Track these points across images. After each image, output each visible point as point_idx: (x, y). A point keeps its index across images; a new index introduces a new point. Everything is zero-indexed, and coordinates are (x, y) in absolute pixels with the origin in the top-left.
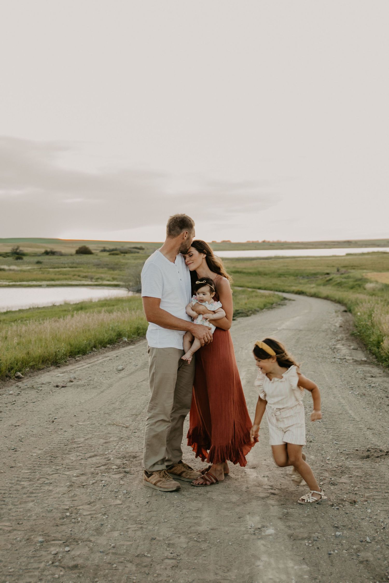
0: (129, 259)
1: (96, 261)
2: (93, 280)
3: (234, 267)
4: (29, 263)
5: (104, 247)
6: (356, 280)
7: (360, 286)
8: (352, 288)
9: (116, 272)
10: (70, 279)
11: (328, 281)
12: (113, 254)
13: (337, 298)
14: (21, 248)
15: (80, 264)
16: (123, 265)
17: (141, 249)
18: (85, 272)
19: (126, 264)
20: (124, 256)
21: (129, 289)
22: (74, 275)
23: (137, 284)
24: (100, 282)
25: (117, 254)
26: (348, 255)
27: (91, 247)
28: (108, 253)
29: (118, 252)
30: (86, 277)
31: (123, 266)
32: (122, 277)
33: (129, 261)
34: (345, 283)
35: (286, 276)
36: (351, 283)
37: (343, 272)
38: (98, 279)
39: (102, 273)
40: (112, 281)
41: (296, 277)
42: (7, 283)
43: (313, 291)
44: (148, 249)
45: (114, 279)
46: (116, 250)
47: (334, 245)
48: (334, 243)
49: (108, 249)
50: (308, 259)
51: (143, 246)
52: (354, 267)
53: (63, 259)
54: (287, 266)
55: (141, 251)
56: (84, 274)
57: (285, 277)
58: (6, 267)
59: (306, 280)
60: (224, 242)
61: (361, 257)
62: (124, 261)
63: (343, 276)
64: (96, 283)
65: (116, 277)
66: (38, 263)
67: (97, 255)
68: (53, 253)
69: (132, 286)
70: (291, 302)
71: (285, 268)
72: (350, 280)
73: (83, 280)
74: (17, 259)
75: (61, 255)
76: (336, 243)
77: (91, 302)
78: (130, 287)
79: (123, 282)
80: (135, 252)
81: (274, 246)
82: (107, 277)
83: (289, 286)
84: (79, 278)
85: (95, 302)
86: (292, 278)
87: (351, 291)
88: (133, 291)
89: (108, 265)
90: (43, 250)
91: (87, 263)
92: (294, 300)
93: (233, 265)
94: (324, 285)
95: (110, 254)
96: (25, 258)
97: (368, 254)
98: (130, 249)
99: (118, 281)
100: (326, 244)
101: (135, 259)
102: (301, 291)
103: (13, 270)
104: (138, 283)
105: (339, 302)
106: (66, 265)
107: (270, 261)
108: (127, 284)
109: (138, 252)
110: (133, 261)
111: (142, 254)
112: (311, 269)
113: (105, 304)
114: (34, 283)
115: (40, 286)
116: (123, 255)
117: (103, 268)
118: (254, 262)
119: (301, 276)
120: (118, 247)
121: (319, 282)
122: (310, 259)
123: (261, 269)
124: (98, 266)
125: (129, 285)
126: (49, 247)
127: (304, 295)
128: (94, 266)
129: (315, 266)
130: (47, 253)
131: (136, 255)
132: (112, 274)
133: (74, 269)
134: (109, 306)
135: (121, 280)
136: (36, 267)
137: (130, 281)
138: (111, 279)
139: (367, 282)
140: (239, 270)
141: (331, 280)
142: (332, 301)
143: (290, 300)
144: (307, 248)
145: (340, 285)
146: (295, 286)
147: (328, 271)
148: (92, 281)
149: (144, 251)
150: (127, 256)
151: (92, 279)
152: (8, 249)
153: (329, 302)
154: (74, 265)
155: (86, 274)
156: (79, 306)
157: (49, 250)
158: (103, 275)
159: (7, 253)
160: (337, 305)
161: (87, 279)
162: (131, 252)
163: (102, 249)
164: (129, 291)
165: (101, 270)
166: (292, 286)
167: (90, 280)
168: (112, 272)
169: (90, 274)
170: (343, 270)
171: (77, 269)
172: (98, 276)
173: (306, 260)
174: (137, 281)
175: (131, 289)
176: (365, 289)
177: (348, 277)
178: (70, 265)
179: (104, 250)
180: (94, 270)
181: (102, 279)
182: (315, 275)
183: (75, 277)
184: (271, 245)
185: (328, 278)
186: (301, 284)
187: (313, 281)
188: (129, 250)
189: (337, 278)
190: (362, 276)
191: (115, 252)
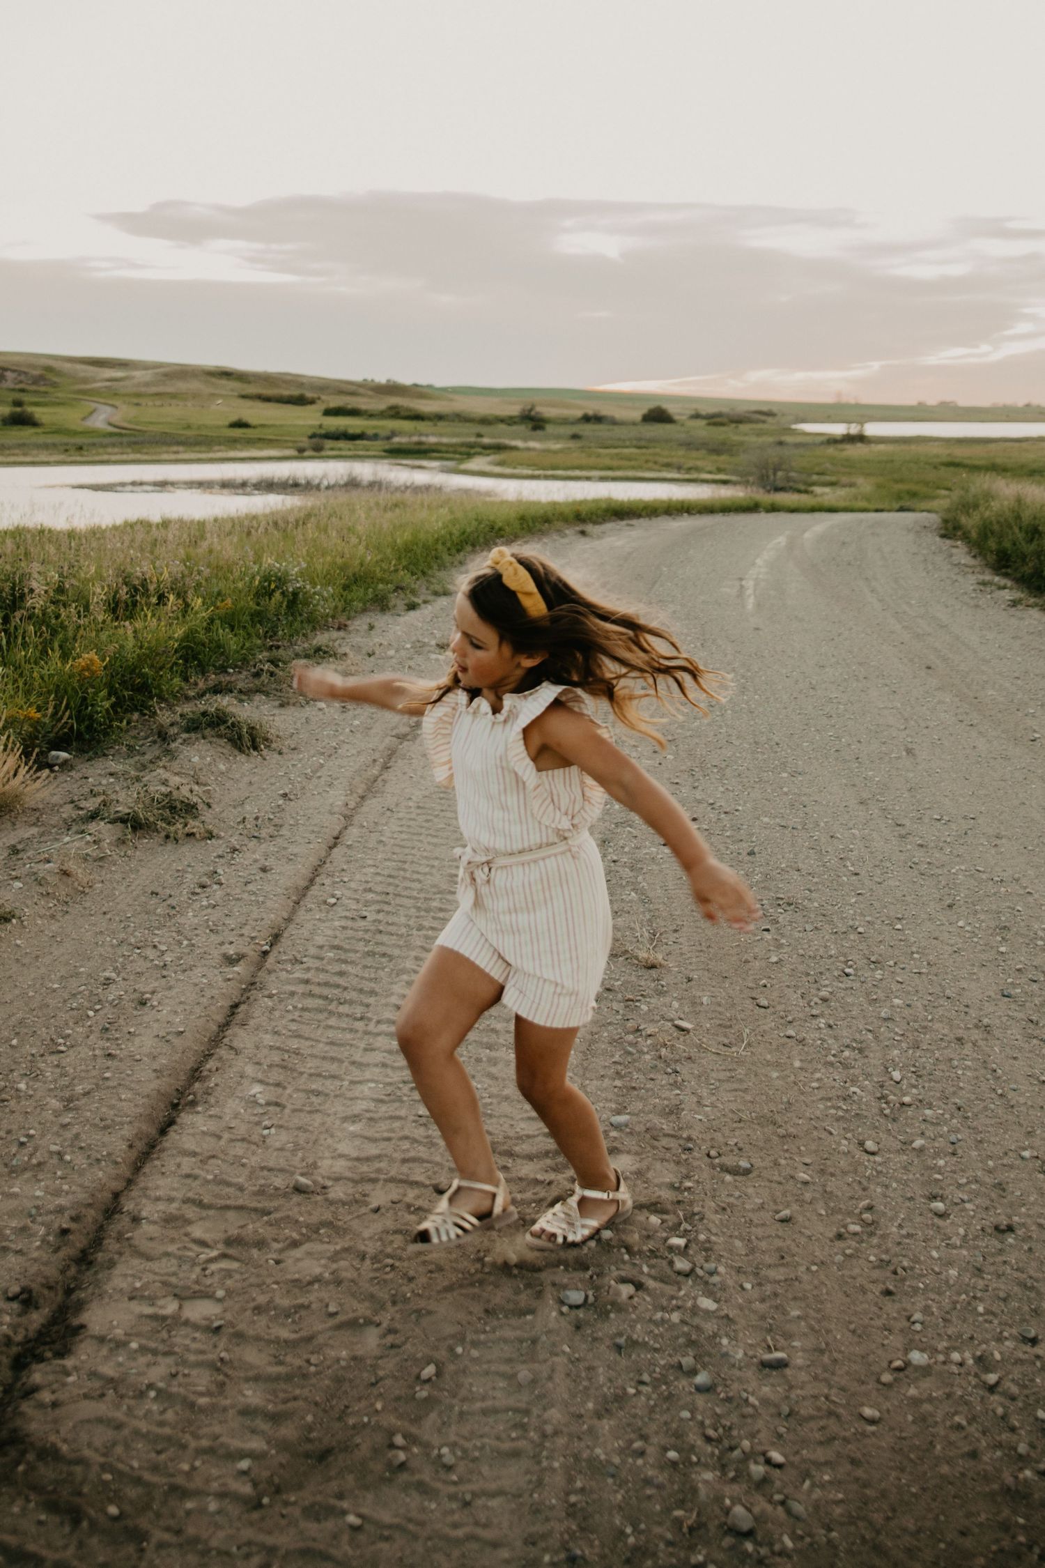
0: (746, 435)
1: (682, 436)
2: (682, 471)
3: (949, 455)
4: (558, 438)
5: (696, 410)
9: (723, 458)
10: (640, 468)
12: (715, 424)
14: (538, 409)
15: (653, 441)
16: (735, 445)
17: (770, 414)
18: (666, 457)
19: (742, 443)
20: (737, 427)
22: (647, 461)
23: (763, 480)
24: (694, 475)
25: (722, 424)
27: (672, 409)
28: (705, 422)
29: (725, 420)
30: (668, 466)
31: (735, 448)
32: (734, 467)
33: (746, 438)
38: (690, 469)
39: (697, 459)
40: (717, 475)
42: (530, 472)
44: (783, 415)
45: (719, 470)
46: (720, 415)
49: (703, 413)
51: (775, 409)
53: (618, 431)
55: (770, 419)
56: (666, 460)
58: (519, 443)
62: (736, 438)
64: (687, 476)
65: (722, 466)
66: (575, 437)
67: (683, 425)
68: (597, 419)
73: (662, 470)
74: (535, 428)
75: (614, 422)
79: (739, 476)
80: (758, 421)
82: (707, 466)
84: (656, 467)
89: (707, 444)
90: (579, 413)
91: (667, 441)
93: (948, 452)
95: (709, 424)
96: (550, 429)
98: (747, 414)
99: (727, 475)
101: (758, 435)
103: (534, 449)
104: (765, 479)
106: (628, 443)
107: (1024, 445)
109: (764, 422)
110: (753, 439)
111: (771, 424)
114: (577, 473)
115: (588, 479)
116: (734, 425)
117: (698, 449)
118: (992, 446)
120: (725, 410)
123: (999, 461)
124: (689, 445)
125: (750, 480)
126: (591, 408)
128: (681, 445)
130: (587, 419)
131: (760, 426)
132: (716, 461)
133: (644, 451)
135: (734, 472)
136: (572, 444)
137: (750, 474)
138: (713, 469)
140: (957, 460)
148: (680, 473)
149: (776, 418)
150: (743, 427)
151: (679, 468)
152: (514, 410)
154: (643, 443)
155: (669, 460)
157: (591, 413)
158: (699, 463)
159: (511, 418)
161: (669, 468)
162: (750, 421)
163: (693, 412)
165: (694, 454)
167: (675, 470)
168: (715, 457)
169: (675, 460)
171: (651, 451)
172: (690, 464)
174: (763, 475)
178: (635, 442)
179: (697, 416)
180: (681, 452)
181: (697, 469)
183: (650, 465)
188: (745, 416)
191: (719, 419)
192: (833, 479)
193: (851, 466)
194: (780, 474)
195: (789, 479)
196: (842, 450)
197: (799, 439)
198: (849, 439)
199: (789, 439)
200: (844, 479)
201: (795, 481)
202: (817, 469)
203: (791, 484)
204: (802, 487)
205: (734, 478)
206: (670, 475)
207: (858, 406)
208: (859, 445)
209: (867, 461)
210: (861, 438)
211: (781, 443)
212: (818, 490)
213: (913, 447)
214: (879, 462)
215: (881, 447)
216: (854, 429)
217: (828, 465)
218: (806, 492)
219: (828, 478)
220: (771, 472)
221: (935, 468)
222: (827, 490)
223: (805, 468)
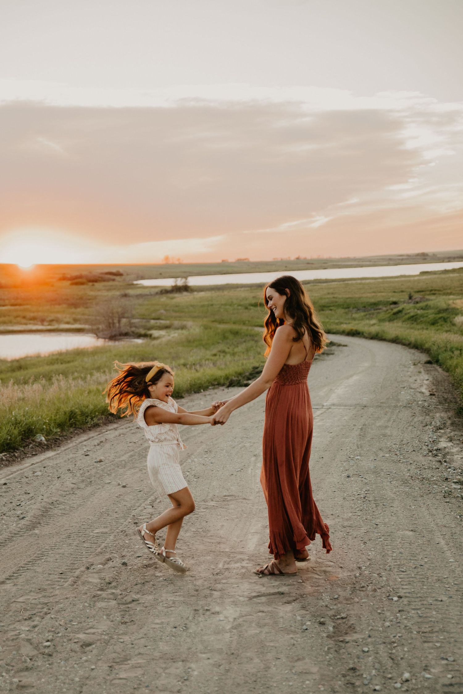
0: (99, 290)
1: (51, 295)
2: (46, 323)
3: (254, 297)
5: (64, 274)
6: (440, 312)
7: (445, 320)
8: (434, 323)
9: (79, 310)
10: (10, 323)
11: (395, 314)
12: (77, 284)
13: (412, 339)
15: (27, 301)
16: (89, 299)
17: (118, 274)
18: (34, 312)
19: (95, 297)
20: (93, 285)
21: (97, 335)
22: (17, 317)
23: (110, 327)
24: (56, 326)
25: (82, 284)
26: (423, 273)
28: (69, 282)
29: (84, 280)
30: (34, 319)
31: (89, 301)
32: (86, 317)
33: (99, 293)
34: (422, 316)
35: (332, 308)
36: (431, 317)
37: (418, 300)
38: (52, 321)
39: (58, 312)
40: (72, 324)
41: (347, 310)
43: (374, 330)
44: (128, 275)
45: (76, 321)
46: (80, 277)
47: (402, 259)
48: (401, 258)
49: (69, 276)
50: (364, 281)
51: (121, 271)
52: (433, 292)
54: (332, 293)
55: (117, 278)
56: (32, 315)
57: (331, 310)
59: (363, 314)
60: (238, 260)
61: (443, 276)
62: (92, 293)
63: (418, 305)
64: (49, 327)
65: (79, 317)
67: (54, 287)
69: (102, 330)
70: (340, 348)
71: (331, 296)
72: (430, 311)
73: (30, 324)
76: (404, 257)
77: (38, 356)
78: (99, 332)
79: (89, 325)
80: (108, 280)
81: (313, 264)
82: (65, 318)
83: (337, 324)
84: (24, 321)
85: (45, 357)
86: (341, 311)
87: (433, 328)
88: (105, 338)
89: (68, 300)
91: (38, 299)
92: (346, 346)
93: (253, 295)
94: (390, 320)
95: (72, 284)
97: (454, 271)
98: (101, 276)
99: (80, 324)
100: (390, 259)
101: (108, 290)
102: (356, 331)
104: (111, 325)
105: (416, 346)
106: (7, 302)
108: (95, 327)
109: (114, 280)
110: (105, 293)
111: (119, 282)
112: (369, 297)
113: (57, 359)
116: (91, 284)
117: (60, 304)
119: (353, 308)
120: (84, 273)
121: (382, 315)
122: (368, 281)
124: (53, 301)
125: (98, 329)
127: (360, 337)
128: (48, 301)
129: (374, 292)
131: (111, 283)
132: (73, 313)
133: (17, 307)
134: (62, 363)
135: (86, 322)
137: (99, 322)
138: (71, 321)
139: (457, 314)
141: (400, 312)
142: (404, 344)
143: (339, 345)
144: (362, 266)
145: (414, 319)
146: (346, 323)
147: (394, 299)
148: (43, 325)
149: (123, 277)
150: (98, 285)
151: (42, 321)
153: (399, 347)
154: (19, 301)
155: (35, 314)
156: (16, 364)
158: (59, 316)
160: (413, 351)
161: (36, 322)
162: (104, 280)
163: (61, 276)
164: (98, 337)
165: (57, 308)
166: (342, 323)
167: (39, 323)
168: (73, 310)
169: (40, 314)
170: (417, 296)
171: (22, 307)
172: (52, 316)
173: (360, 284)
174: (110, 323)
175: (99, 334)
176: (454, 325)
177: (427, 308)
178: (13, 301)
179: (63, 279)
180: (47, 308)
181: (58, 321)
182: (375, 305)
183: (19, 319)
184: (308, 263)
185: (395, 310)
186: (354, 319)
187: (373, 314)
188: (99, 277)
189: (410, 309)
190: (449, 305)
191: (80, 280)
192: (167, 322)
193: (180, 311)
194: (124, 321)
195: (131, 325)
196: (172, 298)
197: (139, 292)
198: (177, 289)
199: (131, 292)
200: (176, 323)
201: (136, 327)
202: (153, 315)
203: (133, 329)
204: (142, 331)
205: (87, 327)
206: (34, 327)
207: (180, 265)
208: (185, 293)
209: (193, 306)
210: (186, 288)
211: (125, 296)
212: (155, 333)
213: (226, 293)
214: (203, 306)
215: (202, 294)
216: (180, 282)
217: (162, 311)
218: (145, 336)
219: (163, 322)
220: (116, 321)
221: (246, 308)
222: (162, 332)
223: (144, 315)
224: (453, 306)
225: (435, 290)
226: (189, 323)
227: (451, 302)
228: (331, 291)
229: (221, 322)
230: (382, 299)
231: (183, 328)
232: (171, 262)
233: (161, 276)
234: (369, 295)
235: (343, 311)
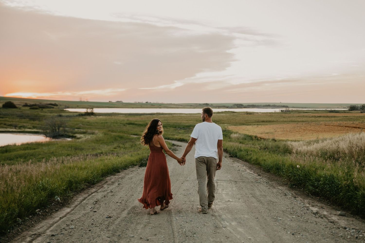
0: (46, 112)
1: (19, 113)
2: (17, 128)
3: (127, 120)
5: (26, 103)
9: (35, 122)
12: (33, 109)
16: (41, 117)
17: (55, 105)
18: (10, 122)
19: (44, 116)
20: (42, 110)
21: (46, 136)
23: (53, 131)
24: (23, 130)
25: (36, 109)
27: (15, 103)
28: (29, 108)
29: (37, 107)
30: (11, 125)
31: (41, 118)
32: (40, 126)
33: (46, 114)
35: (168, 127)
39: (24, 122)
40: (32, 129)
41: (175, 128)
44: (60, 105)
45: (34, 127)
46: (35, 105)
47: (197, 106)
48: (196, 105)
49: (28, 104)
50: (181, 115)
51: (57, 103)
54: (167, 120)
55: (55, 107)
56: (10, 123)
57: (167, 128)
59: (183, 131)
60: (117, 102)
62: (42, 114)
64: (19, 130)
65: (36, 125)
67: (20, 109)
69: (49, 133)
70: (179, 147)
71: (166, 121)
73: (8, 128)
76: (198, 105)
77: (15, 145)
78: (47, 134)
79: (42, 130)
80: (51, 108)
82: (28, 125)
83: (172, 135)
84: (5, 126)
85: (18, 146)
86: (172, 129)
88: (50, 137)
89: (29, 116)
91: (12, 115)
93: (126, 119)
95: (31, 109)
98: (46, 105)
99: (37, 129)
100: (191, 106)
101: (51, 113)
104: (54, 131)
108: (45, 131)
109: (53, 108)
110: (49, 114)
111: (56, 109)
116: (41, 109)
117: (25, 118)
118: (142, 116)
119: (178, 128)
120: (37, 103)
122: (183, 115)
124: (21, 117)
125: (47, 132)
128: (18, 117)
129: (187, 121)
131: (52, 109)
132: (33, 123)
135: (40, 128)
137: (47, 129)
138: (31, 127)
140: (132, 122)
146: (177, 135)
148: (16, 129)
149: (58, 107)
150: (44, 110)
151: (15, 127)
154: (1, 116)
155: (12, 123)
156: (4, 149)
158: (25, 124)
161: (11, 127)
162: (48, 107)
163: (24, 104)
164: (47, 137)
165: (23, 120)
166: (174, 135)
167: (14, 128)
168: (32, 122)
169: (14, 123)
171: (3, 119)
172: (21, 124)
174: (53, 130)
175: (48, 135)
179: (26, 106)
180: (17, 120)
181: (24, 127)
183: (2, 125)
186: (180, 133)
187: (189, 131)
188: (45, 106)
190: (226, 128)
191: (35, 107)
192: (84, 130)
193: (90, 124)
194: (61, 129)
195: (65, 131)
196: (86, 118)
197: (67, 114)
198: (87, 114)
199: (63, 114)
200: (89, 131)
201: (67, 132)
202: (76, 126)
203: (66, 133)
204: (71, 134)
205: (40, 131)
206: (11, 130)
207: (88, 102)
208: (92, 116)
209: (97, 123)
210: (92, 114)
211: (60, 116)
212: (78, 136)
213: (113, 117)
214: (102, 123)
215: (101, 117)
216: (89, 111)
217: (81, 125)
218: (72, 137)
219: (82, 130)
220: (56, 128)
221: (125, 125)
222: (82, 135)
223: (71, 126)
224: (228, 129)
225: (216, 121)
226: (96, 131)
227: (226, 127)
228: (166, 119)
229: (113, 131)
230: (191, 124)
231: (93, 133)
232: (83, 100)
233: (78, 107)
234: (185, 122)
235: (173, 129)
